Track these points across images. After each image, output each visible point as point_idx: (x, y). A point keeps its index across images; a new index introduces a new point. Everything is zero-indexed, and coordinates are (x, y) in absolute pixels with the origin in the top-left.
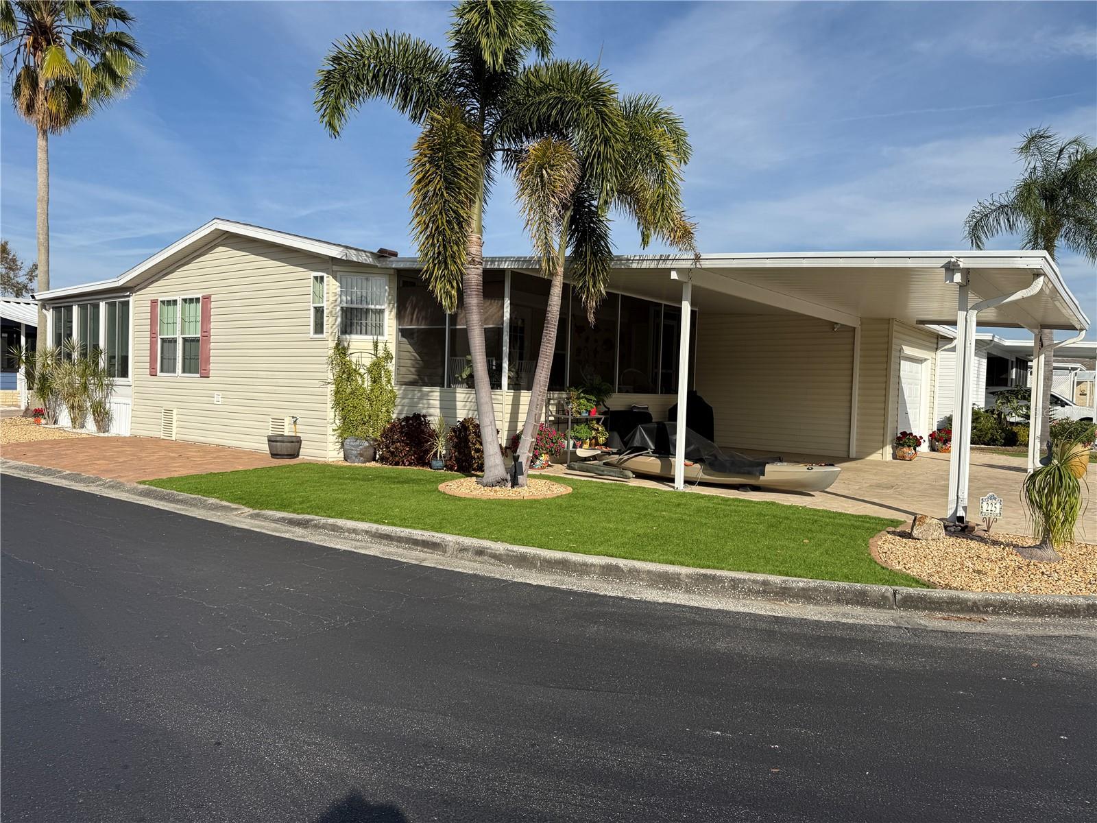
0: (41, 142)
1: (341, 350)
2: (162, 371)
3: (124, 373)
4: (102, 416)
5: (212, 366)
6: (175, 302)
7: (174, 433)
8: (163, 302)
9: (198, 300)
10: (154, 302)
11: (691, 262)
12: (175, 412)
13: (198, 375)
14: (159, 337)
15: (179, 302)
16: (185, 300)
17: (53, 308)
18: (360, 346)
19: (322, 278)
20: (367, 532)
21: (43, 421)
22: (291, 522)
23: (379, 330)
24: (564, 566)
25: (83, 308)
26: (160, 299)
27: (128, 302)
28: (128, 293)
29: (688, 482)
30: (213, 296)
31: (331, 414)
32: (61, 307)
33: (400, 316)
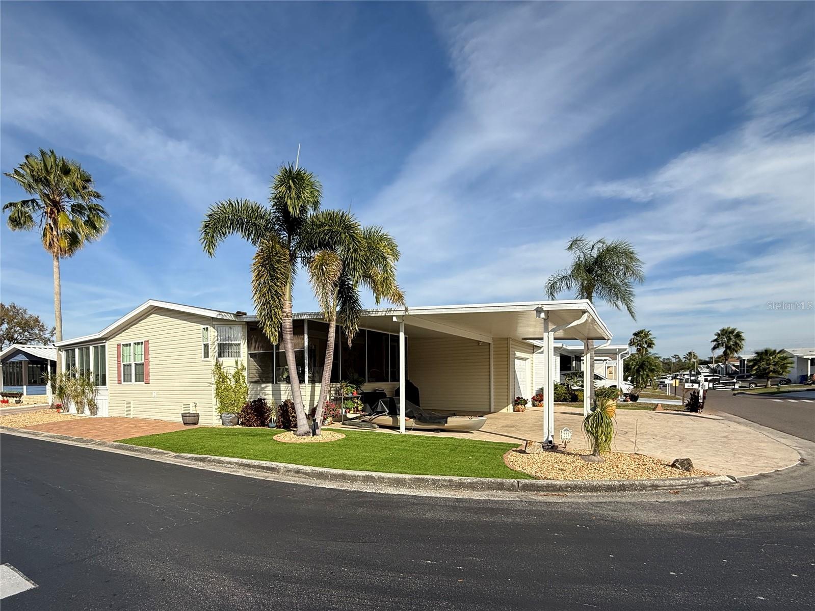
0: (55, 263)
1: (218, 366)
2: (124, 381)
3: (104, 383)
4: (93, 407)
5: (151, 378)
6: (130, 344)
7: (132, 414)
8: (123, 345)
9: (142, 343)
10: (119, 345)
11: (403, 312)
12: (132, 403)
13: (144, 383)
14: (122, 363)
15: (132, 344)
16: (135, 344)
17: (65, 350)
18: (228, 363)
19: (207, 328)
20: (236, 463)
21: (62, 411)
22: (196, 459)
23: (238, 354)
24: (343, 477)
25: (81, 349)
26: (122, 343)
27: (105, 345)
28: (104, 341)
29: (407, 429)
30: (150, 341)
31: (214, 400)
32: (69, 350)
33: (249, 347)
